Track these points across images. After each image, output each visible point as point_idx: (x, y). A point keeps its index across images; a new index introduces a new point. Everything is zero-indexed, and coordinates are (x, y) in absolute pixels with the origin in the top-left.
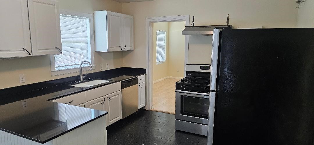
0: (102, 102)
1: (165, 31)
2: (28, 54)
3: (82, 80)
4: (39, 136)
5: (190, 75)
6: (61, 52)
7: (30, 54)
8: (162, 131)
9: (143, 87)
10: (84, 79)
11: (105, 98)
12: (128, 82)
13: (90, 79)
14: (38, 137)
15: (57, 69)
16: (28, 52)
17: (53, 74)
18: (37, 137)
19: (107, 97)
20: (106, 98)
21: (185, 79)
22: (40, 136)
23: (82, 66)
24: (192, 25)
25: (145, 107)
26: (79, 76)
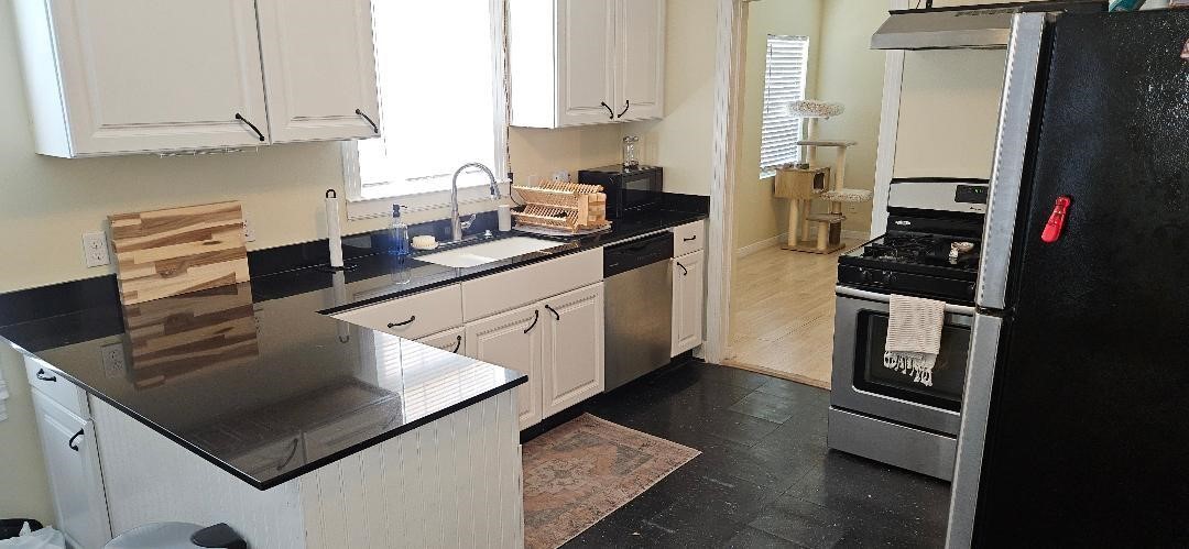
0: (527, 325)
1: (804, 38)
2: (255, 136)
3: (457, 237)
4: (298, 437)
5: (908, 223)
6: (376, 131)
7: (262, 139)
8: (761, 451)
9: (696, 270)
10: (464, 233)
11: (537, 312)
12: (631, 249)
13: (488, 233)
14: (296, 441)
15: (367, 194)
16: (254, 128)
17: (355, 212)
18: (292, 439)
19: (547, 306)
20: (543, 312)
21: (881, 242)
22: (302, 438)
23: (459, 185)
24: (923, 6)
25: (699, 347)
26: (448, 222)
